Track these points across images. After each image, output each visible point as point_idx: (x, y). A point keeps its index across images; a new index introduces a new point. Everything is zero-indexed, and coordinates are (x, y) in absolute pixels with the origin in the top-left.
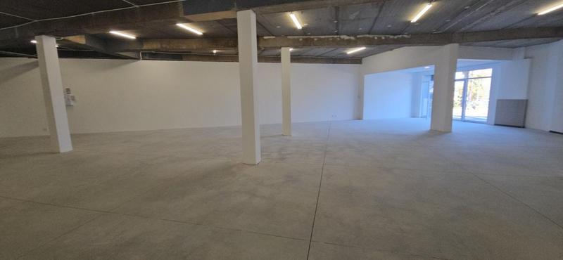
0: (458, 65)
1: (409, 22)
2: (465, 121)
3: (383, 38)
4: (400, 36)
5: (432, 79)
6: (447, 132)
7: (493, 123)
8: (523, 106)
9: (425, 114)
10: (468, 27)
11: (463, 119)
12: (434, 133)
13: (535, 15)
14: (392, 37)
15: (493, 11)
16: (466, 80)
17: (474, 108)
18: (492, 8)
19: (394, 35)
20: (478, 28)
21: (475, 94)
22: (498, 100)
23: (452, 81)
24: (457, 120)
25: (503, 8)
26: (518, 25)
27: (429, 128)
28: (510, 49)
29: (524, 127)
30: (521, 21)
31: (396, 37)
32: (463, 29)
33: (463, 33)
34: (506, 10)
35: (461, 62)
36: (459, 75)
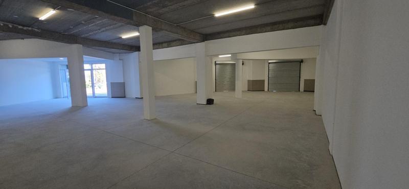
0: (84, 59)
1: (38, 18)
2: (95, 97)
3: (11, 26)
4: (30, 29)
5: (67, 68)
6: (85, 106)
7: (111, 96)
8: (123, 86)
9: (66, 95)
10: (86, 35)
11: (94, 96)
12: (75, 109)
13: (121, 38)
14: (20, 27)
15: (99, 30)
16: (92, 70)
17: (100, 88)
18: (99, 28)
19: (24, 26)
20: (92, 37)
21: (99, 79)
22: (111, 83)
23: (82, 70)
24: (90, 97)
25: (104, 29)
26: (115, 41)
27: (70, 105)
28: (111, 54)
29: (125, 97)
30: (114, 39)
31: (25, 28)
32: (83, 36)
33: (84, 38)
34: (106, 30)
35: (86, 58)
36: (86, 66)
